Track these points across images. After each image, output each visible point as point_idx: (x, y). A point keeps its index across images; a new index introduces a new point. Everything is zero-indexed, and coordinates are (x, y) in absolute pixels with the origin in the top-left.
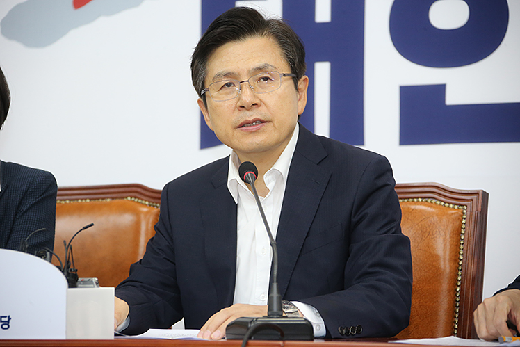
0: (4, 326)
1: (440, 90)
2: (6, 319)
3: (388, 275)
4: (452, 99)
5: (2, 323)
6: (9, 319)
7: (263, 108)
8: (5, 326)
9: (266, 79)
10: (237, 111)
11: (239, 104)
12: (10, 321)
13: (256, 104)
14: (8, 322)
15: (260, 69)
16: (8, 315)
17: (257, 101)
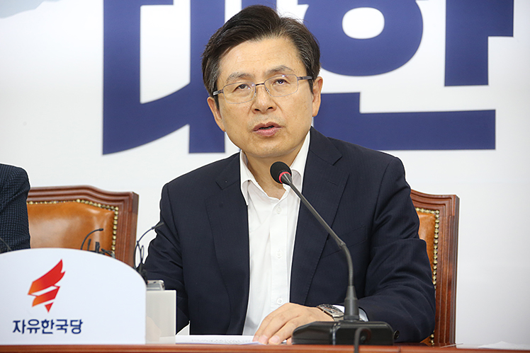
0: (75, 331)
1: (354, 98)
2: (78, 323)
3: (416, 281)
4: (366, 107)
5: (72, 328)
6: (81, 323)
7: (278, 112)
8: (77, 331)
9: (281, 81)
10: (251, 114)
11: (254, 107)
12: (82, 325)
13: (271, 108)
14: (80, 326)
15: (276, 71)
16: (79, 319)
17: (273, 105)
